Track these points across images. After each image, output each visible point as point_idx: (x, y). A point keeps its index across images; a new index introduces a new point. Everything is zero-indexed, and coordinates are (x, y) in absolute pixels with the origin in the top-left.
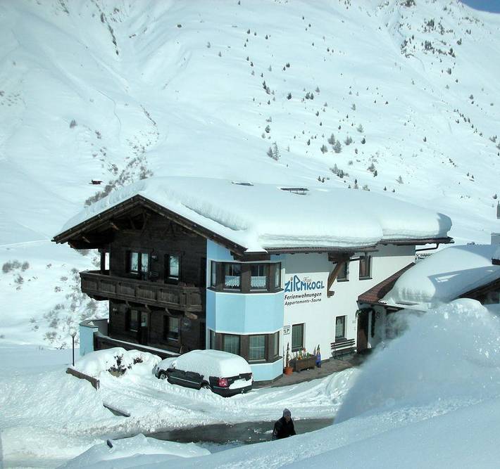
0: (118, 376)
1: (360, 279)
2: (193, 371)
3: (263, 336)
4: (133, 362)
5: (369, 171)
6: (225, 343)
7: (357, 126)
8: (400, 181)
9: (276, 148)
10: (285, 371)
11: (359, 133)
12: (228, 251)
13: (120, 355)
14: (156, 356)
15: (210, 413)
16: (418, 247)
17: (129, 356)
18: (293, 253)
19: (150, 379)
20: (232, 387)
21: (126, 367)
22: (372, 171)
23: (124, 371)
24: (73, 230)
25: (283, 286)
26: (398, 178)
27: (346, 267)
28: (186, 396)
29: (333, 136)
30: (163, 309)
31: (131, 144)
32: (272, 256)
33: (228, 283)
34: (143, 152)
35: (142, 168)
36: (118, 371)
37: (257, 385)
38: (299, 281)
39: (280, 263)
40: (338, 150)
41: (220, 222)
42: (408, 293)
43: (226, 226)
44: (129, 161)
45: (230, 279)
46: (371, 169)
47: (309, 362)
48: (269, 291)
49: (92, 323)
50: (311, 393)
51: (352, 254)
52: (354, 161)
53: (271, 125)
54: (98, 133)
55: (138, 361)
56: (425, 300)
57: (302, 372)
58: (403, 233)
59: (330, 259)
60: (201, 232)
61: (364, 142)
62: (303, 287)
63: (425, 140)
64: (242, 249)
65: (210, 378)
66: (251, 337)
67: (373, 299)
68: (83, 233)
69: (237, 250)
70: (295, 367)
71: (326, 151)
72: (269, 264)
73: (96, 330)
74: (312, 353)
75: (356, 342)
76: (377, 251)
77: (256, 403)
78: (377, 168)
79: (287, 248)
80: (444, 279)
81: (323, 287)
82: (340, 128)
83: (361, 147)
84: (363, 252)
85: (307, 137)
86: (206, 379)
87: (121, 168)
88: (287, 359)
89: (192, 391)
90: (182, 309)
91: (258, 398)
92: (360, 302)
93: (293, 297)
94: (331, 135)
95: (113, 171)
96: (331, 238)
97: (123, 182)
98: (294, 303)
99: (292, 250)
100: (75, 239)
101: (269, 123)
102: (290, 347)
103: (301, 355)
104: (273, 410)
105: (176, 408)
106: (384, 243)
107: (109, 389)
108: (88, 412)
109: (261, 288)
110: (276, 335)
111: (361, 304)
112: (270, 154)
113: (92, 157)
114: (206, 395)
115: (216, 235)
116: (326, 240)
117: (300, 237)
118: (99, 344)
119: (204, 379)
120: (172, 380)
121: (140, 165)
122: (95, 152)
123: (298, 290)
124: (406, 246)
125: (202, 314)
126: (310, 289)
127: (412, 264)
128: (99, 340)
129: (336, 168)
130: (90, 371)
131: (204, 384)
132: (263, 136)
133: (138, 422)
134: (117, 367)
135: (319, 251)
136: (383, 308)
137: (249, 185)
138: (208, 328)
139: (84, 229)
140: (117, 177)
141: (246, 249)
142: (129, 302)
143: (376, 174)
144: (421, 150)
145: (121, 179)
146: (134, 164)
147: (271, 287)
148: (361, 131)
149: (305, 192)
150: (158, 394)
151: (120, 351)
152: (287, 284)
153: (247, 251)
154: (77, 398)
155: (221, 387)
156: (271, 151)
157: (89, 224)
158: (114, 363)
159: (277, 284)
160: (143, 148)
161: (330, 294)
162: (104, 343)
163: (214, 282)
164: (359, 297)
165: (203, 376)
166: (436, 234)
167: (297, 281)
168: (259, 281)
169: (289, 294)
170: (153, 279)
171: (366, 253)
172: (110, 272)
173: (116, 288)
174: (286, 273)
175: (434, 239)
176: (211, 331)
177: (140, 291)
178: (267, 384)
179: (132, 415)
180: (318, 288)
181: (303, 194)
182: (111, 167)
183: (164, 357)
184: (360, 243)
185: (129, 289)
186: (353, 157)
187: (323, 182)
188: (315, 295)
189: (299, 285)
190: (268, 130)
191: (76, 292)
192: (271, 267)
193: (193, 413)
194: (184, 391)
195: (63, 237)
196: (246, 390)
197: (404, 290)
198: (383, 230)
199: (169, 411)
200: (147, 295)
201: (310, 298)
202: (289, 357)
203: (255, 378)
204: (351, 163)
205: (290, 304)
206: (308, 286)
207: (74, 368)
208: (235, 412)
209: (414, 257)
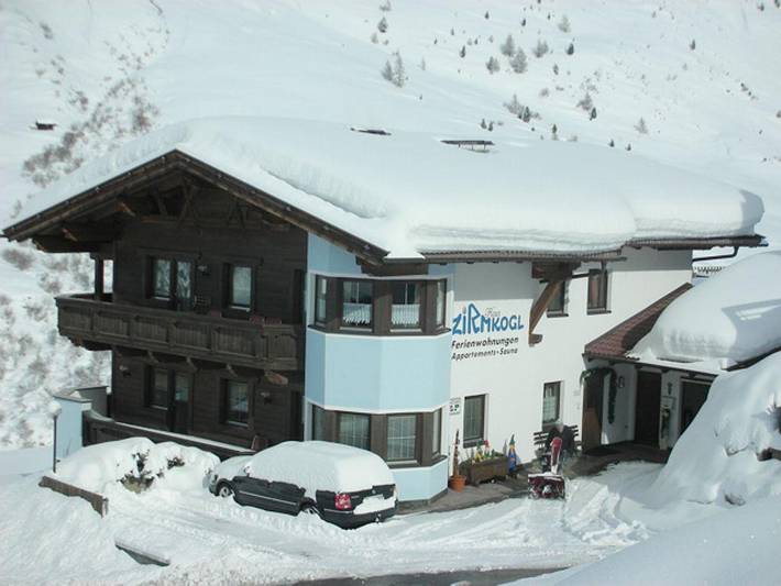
0: (138, 492)
1: (589, 313)
2: (283, 480)
3: (414, 417)
4: (166, 464)
5: (580, 108)
6: (342, 429)
7: (557, 20)
8: (642, 127)
9: (399, 62)
10: (451, 483)
11: (562, 33)
12: (352, 256)
13: (143, 452)
14: (209, 454)
15: (320, 559)
16: (697, 254)
17: (159, 454)
18: (470, 261)
19: (201, 498)
20: (360, 510)
21: (153, 475)
22: (587, 109)
23: (149, 482)
24: (44, 215)
25: (450, 324)
26: (637, 123)
27: (563, 291)
28: (271, 528)
29: (510, 40)
30: (222, 366)
31: (113, 50)
32: (432, 267)
33: (349, 317)
34: (139, 68)
35: (137, 100)
36: (139, 481)
37: (403, 507)
38: (479, 315)
39: (445, 281)
40: (519, 67)
41: (335, 203)
42: (681, 339)
43: (347, 210)
44: (111, 84)
45: (354, 309)
46: (585, 104)
47: (495, 466)
48: (425, 332)
49: (77, 395)
50: (506, 522)
51: (577, 265)
52: (551, 89)
53: (390, 18)
54: (46, 28)
55: (175, 463)
56: (716, 352)
57: (481, 486)
58: (672, 226)
59: (535, 274)
60: (301, 221)
61: (571, 51)
62: (486, 326)
63: (693, 47)
64: (378, 253)
65: (319, 494)
66: (391, 418)
67: (613, 350)
68: (63, 223)
69: (369, 255)
70: (469, 476)
71: (497, 68)
72: (425, 283)
73: (87, 407)
74: (500, 450)
75: (580, 432)
76: (624, 259)
77: (403, 540)
78: (595, 104)
79: (461, 252)
80: (755, 314)
81: (521, 327)
82: (524, 23)
83: (565, 62)
84: (596, 260)
85: (460, 42)
86: (311, 495)
87: (93, 100)
88: (456, 461)
89: (283, 518)
90: (258, 365)
91: (408, 532)
92: (589, 356)
93: (468, 345)
94: (506, 37)
95: (78, 104)
96: (540, 234)
97: (100, 126)
98: (467, 356)
99: (467, 256)
100: (44, 233)
101: (385, 14)
102: (461, 437)
103: (480, 453)
104: (437, 552)
105: (255, 550)
106: (636, 245)
107: (126, 516)
108: (85, 560)
109: (409, 326)
110: (436, 415)
111: (590, 360)
112: (388, 75)
113: (35, 76)
114: (310, 525)
115: (329, 226)
116: (531, 238)
117: (484, 231)
118: (92, 434)
119: (306, 495)
120: (241, 498)
121: (132, 94)
122: (41, 66)
123: (476, 330)
124: (675, 251)
125: (298, 376)
126: (498, 329)
127: (687, 287)
128: (94, 426)
129: (515, 102)
130: (87, 482)
131: (306, 504)
132: (374, 40)
133: (186, 575)
134: (137, 474)
135: (517, 258)
136: (632, 367)
137: (382, 133)
138: (308, 400)
139: (66, 214)
140: (88, 117)
141: (386, 254)
142: (154, 354)
143: (593, 115)
144: (685, 67)
145: (94, 120)
146: (121, 92)
147: (429, 326)
148: (565, 30)
149: (488, 147)
150: (218, 525)
151: (143, 444)
152: (457, 320)
153: (389, 256)
154: (64, 533)
155: (338, 510)
156: (389, 69)
157: (75, 204)
158: (130, 466)
159: (439, 319)
160: (139, 60)
161: (535, 339)
162: (102, 430)
163: (322, 315)
164: (587, 347)
165: (303, 491)
166: (733, 228)
167: (474, 314)
168: (407, 314)
169: (459, 338)
170: (200, 309)
171: (604, 264)
172: (114, 297)
173: (129, 327)
174: (456, 300)
175: (730, 238)
176: (314, 406)
177: (176, 332)
178: (420, 506)
179: (174, 563)
180: (512, 328)
181: (484, 151)
182: (74, 96)
183: (224, 455)
184: (593, 244)
185: (156, 329)
186: (548, 81)
187: (490, 129)
188: (508, 342)
189: (478, 322)
190: (383, 28)
191: (7, 341)
192: (430, 288)
193: (288, 559)
194: (267, 518)
195: (21, 230)
196: (384, 516)
197: (674, 333)
198: (636, 220)
199: (244, 555)
200: (191, 340)
201: (497, 348)
202: (459, 458)
203: (400, 495)
204: (545, 93)
205: (460, 357)
206: (494, 325)
207: (56, 476)
208: (367, 555)
209: (689, 272)
